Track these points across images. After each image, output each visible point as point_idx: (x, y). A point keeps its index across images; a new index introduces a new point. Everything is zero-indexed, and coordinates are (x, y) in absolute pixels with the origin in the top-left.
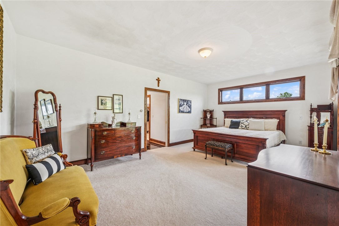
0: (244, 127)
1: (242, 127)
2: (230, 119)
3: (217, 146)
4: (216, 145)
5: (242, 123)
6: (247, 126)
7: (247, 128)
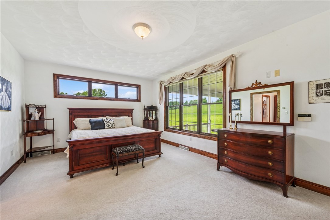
0: (111, 126)
1: (108, 126)
2: (88, 119)
3: (133, 151)
4: (132, 149)
5: (108, 122)
6: (113, 125)
7: (114, 127)
